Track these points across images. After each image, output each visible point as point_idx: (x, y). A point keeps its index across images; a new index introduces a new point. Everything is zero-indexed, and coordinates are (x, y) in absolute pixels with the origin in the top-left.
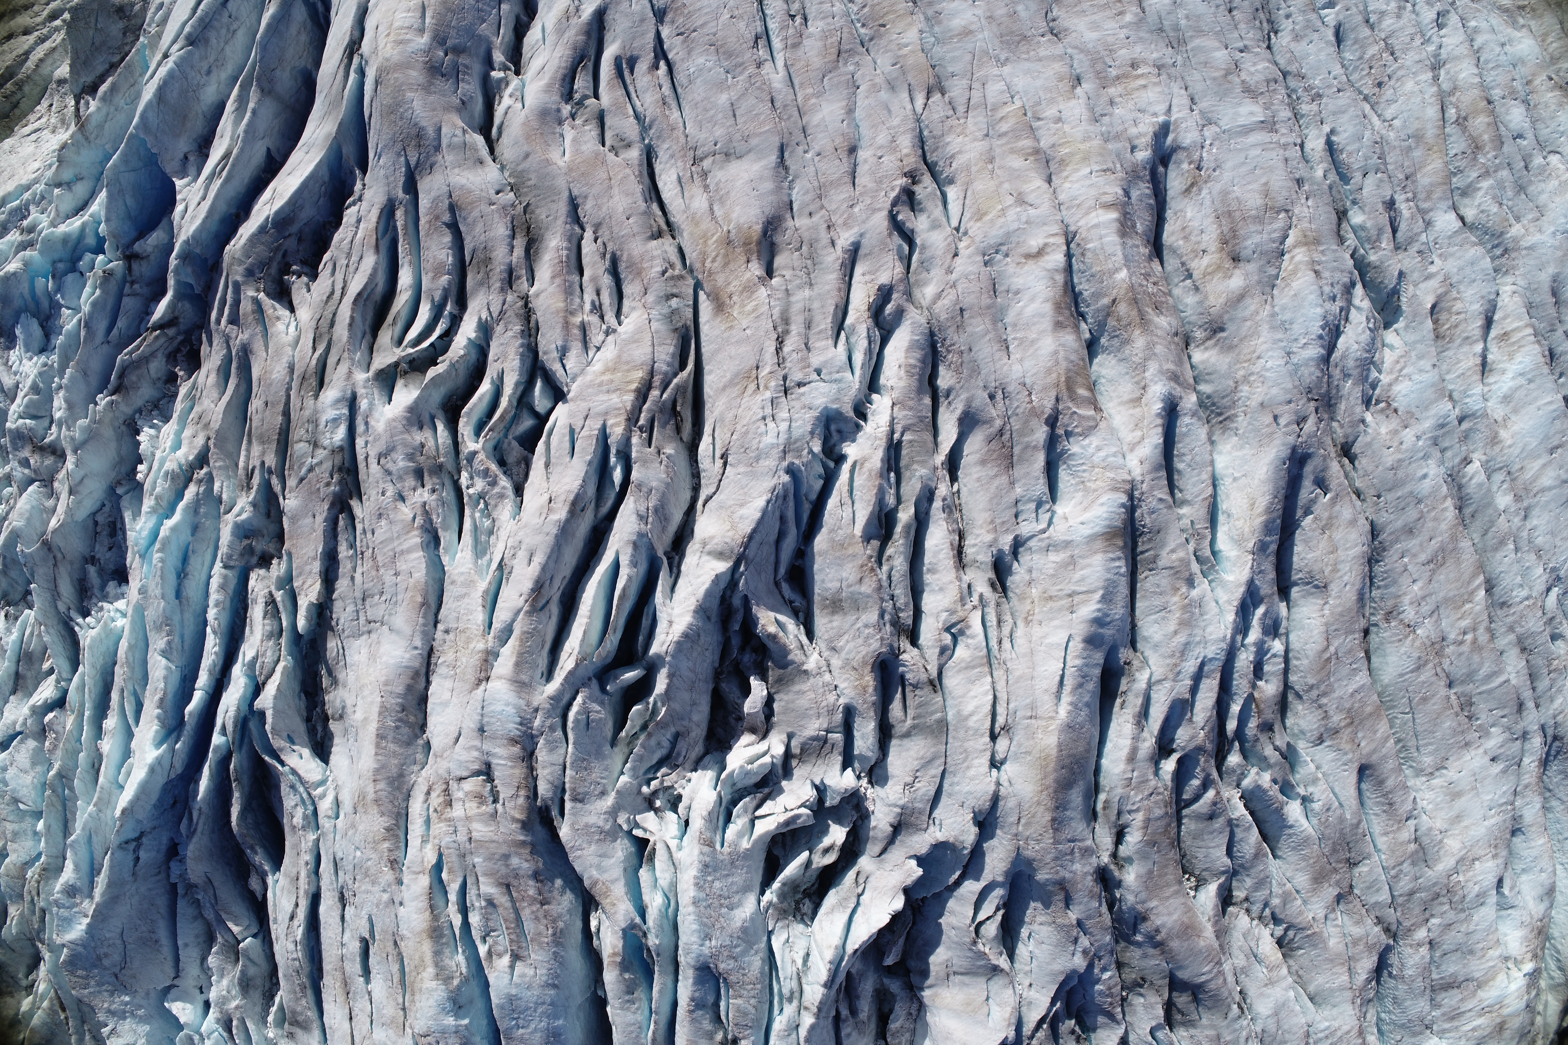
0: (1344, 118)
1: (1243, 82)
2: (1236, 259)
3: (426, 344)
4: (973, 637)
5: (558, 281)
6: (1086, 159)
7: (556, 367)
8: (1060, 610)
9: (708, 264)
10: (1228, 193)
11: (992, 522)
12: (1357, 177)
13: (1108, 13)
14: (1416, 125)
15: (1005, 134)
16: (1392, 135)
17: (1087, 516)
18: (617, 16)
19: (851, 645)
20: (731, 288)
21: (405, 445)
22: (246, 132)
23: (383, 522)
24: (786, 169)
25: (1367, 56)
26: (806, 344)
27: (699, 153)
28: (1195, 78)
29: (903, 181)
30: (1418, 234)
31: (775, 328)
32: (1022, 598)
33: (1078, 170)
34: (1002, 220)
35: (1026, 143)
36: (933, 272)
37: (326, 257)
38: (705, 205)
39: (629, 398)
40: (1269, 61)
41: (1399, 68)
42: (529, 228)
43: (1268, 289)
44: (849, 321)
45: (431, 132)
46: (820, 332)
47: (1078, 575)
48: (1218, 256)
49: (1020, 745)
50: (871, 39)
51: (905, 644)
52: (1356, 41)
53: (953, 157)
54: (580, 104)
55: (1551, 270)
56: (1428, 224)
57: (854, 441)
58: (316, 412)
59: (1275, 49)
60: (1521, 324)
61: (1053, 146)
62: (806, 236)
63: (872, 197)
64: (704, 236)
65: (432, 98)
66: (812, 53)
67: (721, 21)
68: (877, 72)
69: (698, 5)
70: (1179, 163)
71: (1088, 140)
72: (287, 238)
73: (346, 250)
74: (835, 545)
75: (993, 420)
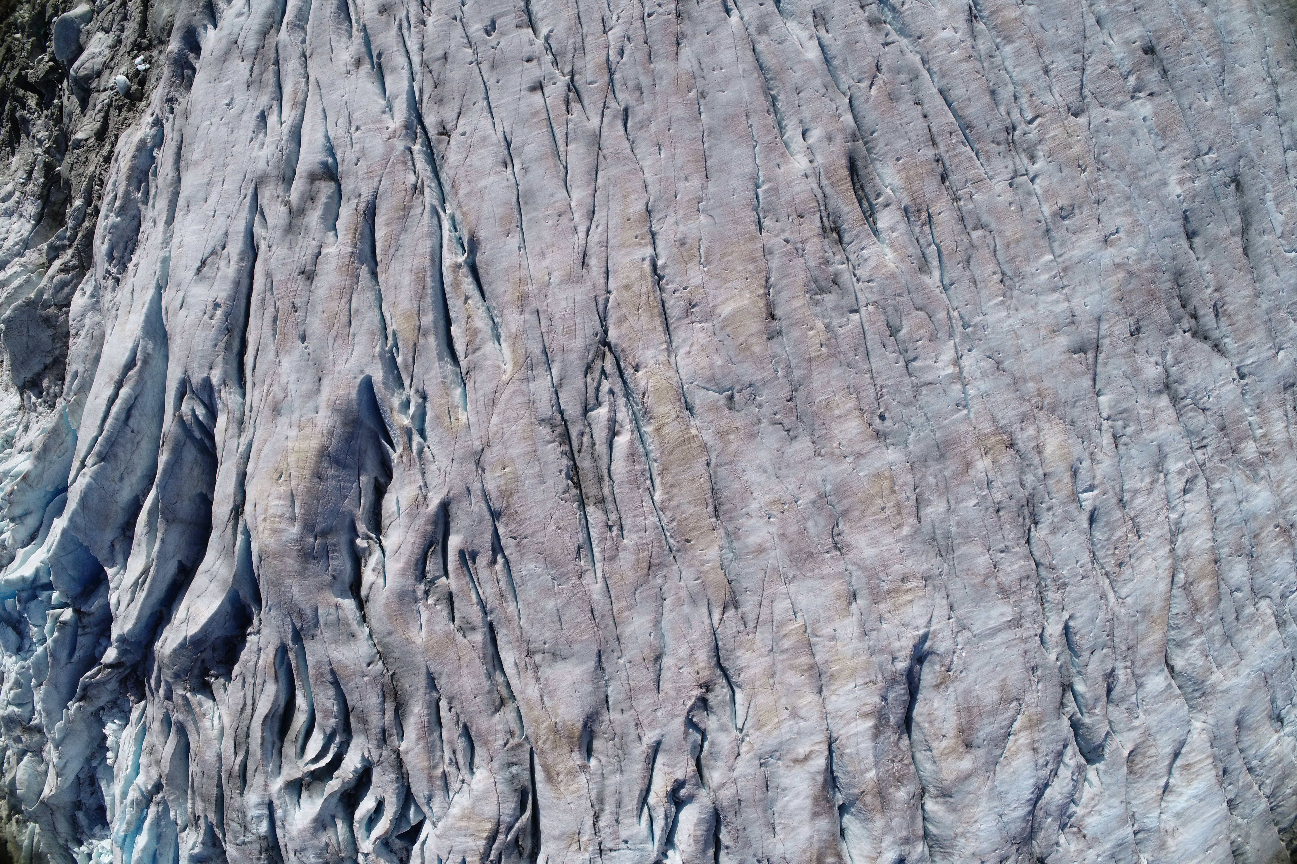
0: (1083, 604)
1: (999, 583)
2: (969, 746)
3: (323, 763)
5: (422, 743)
6: (853, 674)
7: (425, 809)
9: (540, 741)
10: (971, 692)
12: (1086, 654)
13: (888, 527)
14: (1146, 601)
15: (785, 651)
16: (1122, 610)
18: (459, 512)
20: (559, 769)
21: (314, 848)
22: (158, 557)
24: (603, 670)
25: (1114, 538)
26: (617, 820)
27: (531, 647)
28: (957, 587)
29: (697, 692)
30: (1130, 696)
31: (592, 806)
33: (843, 685)
34: (777, 732)
35: (804, 660)
36: (719, 763)
37: (237, 669)
38: (537, 695)
39: (482, 843)
40: (1026, 558)
41: (1142, 546)
42: (396, 694)
43: (992, 767)
44: (652, 800)
45: (309, 613)
46: (628, 811)
48: (954, 741)
50: (678, 551)
52: (1107, 524)
53: (741, 669)
54: (432, 582)
55: (1239, 707)
56: (1139, 686)
58: (242, 806)
59: (1032, 541)
60: (1203, 756)
61: (826, 662)
62: (618, 730)
63: (673, 704)
64: (536, 721)
65: (307, 582)
66: (627, 567)
67: (548, 531)
68: (682, 583)
69: (528, 514)
70: (933, 664)
71: (856, 655)
72: (202, 652)
73: (252, 671)
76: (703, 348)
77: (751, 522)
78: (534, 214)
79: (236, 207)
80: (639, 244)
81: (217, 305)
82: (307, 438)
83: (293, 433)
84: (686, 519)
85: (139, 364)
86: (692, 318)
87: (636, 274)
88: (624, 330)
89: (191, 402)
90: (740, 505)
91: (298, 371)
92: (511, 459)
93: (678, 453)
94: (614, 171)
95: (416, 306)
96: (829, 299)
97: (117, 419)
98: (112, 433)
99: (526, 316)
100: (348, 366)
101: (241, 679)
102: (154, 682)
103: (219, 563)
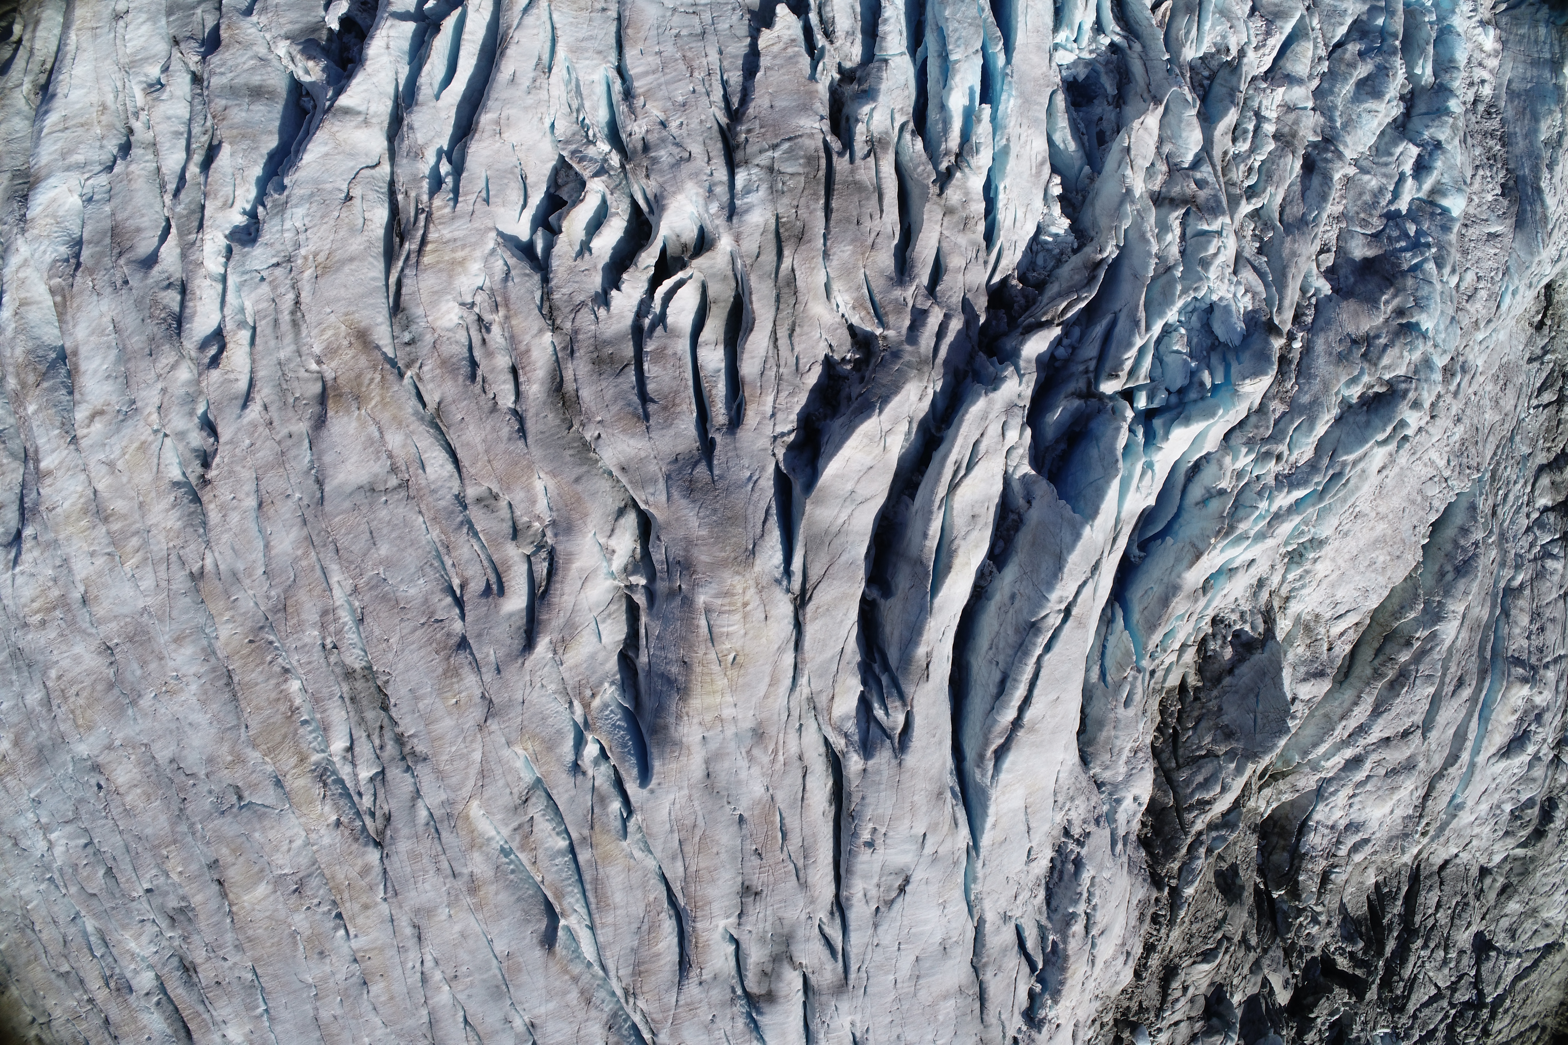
4: (141, 82)
5: (522, 347)
6: (68, 518)
7: (512, 261)
8: (75, 117)
9: (378, 377)
11: (130, 181)
13: (69, 676)
15: (134, 534)
17: (52, 194)
18: (509, 641)
19: (241, 60)
20: (351, 353)
23: (680, 99)
24: (317, 481)
26: (275, 304)
27: (403, 493)
29: (211, 475)
31: (304, 316)
32: (111, 126)
33: (73, 504)
34: (124, 444)
35: (115, 527)
36: (182, 391)
37: (812, 379)
38: (388, 437)
39: (432, 236)
42: (563, 404)
44: (245, 337)
45: (677, 495)
46: (265, 317)
47: (59, 144)
49: (107, 6)
50: (262, 628)
51: (198, 68)
53: (174, 506)
54: (540, 547)
57: (236, 227)
58: (774, 201)
61: (94, 528)
62: (290, 413)
63: (234, 456)
64: (385, 405)
65: (681, 533)
66: (308, 605)
67: (398, 636)
68: (251, 592)
69: (423, 652)
70: (6, 533)
71: (68, 539)
72: (861, 395)
73: (784, 385)
74: (254, 138)
75: (127, 264)
76: (276, 849)
77: (193, 670)
78: (485, 976)
79: (868, 957)
80: (365, 951)
81: (870, 844)
82: (708, 709)
83: (728, 712)
84: (257, 666)
85: (989, 753)
86: (296, 878)
87: (360, 920)
88: (360, 862)
89: (891, 725)
90: (208, 686)
91: (739, 782)
92: (450, 714)
93: (278, 738)
94: (410, 1023)
95: (601, 871)
96: (173, 903)
97: (1015, 680)
98: (1020, 662)
99: (466, 871)
100: (671, 797)
101: (804, 367)
102: (956, 325)
103: (840, 521)
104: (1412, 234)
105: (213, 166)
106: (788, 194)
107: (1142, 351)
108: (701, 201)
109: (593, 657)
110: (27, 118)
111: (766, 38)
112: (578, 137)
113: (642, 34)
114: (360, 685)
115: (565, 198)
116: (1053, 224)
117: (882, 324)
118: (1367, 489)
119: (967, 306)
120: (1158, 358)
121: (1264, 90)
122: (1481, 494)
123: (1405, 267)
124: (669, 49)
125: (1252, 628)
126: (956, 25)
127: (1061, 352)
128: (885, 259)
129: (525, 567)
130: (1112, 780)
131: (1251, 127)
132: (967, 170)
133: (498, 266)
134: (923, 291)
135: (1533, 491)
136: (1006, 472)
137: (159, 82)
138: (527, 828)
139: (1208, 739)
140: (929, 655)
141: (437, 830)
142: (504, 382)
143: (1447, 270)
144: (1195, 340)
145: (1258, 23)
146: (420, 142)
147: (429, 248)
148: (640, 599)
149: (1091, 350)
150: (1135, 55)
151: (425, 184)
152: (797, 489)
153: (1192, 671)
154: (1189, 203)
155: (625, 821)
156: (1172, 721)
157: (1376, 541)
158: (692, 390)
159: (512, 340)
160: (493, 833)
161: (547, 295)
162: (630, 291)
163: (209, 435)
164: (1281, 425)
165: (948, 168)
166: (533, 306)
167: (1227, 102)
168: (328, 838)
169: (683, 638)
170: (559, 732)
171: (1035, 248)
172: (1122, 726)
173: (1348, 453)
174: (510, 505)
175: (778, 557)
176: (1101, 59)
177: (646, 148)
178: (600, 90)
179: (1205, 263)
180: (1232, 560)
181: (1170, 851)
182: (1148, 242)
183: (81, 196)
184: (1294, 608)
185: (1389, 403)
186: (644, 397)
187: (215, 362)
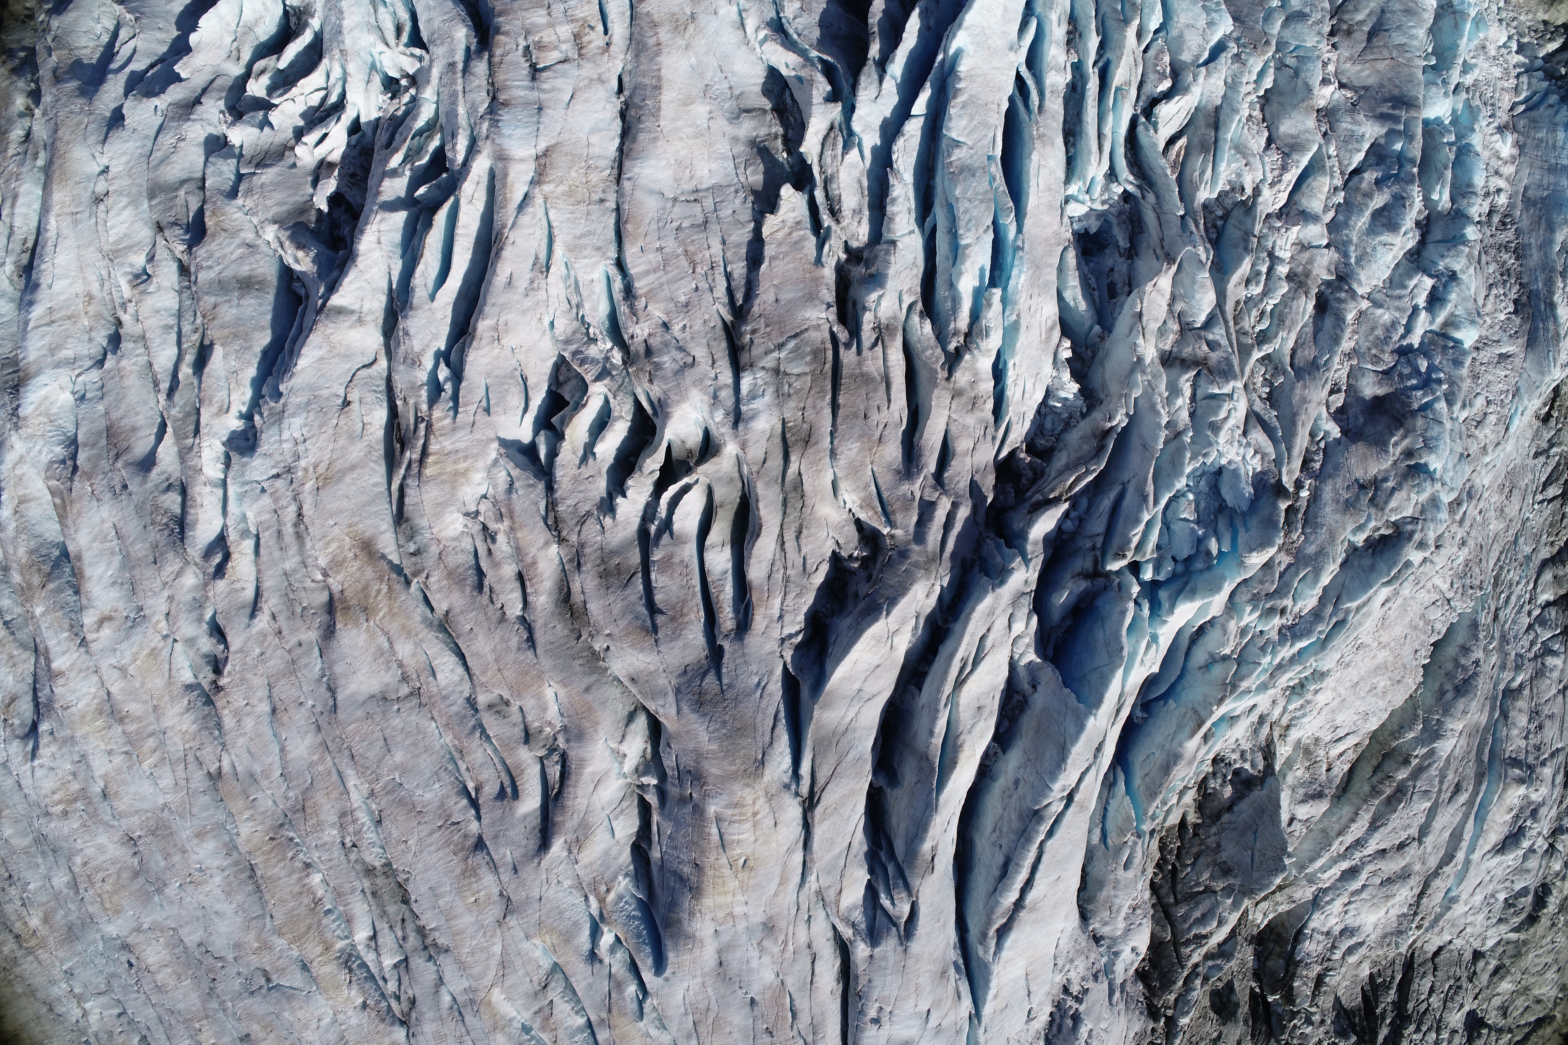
3: (673, 489)
4: (126, 273)
5: (529, 560)
6: (83, 717)
7: (516, 472)
8: (61, 309)
9: (385, 588)
11: (122, 377)
13: (94, 863)
15: (150, 735)
17: (43, 392)
18: (524, 842)
19: (228, 250)
20: (356, 564)
22: (939, 709)
23: (683, 299)
24: (329, 689)
26: (278, 516)
27: (415, 701)
28: (21, 806)
29: (224, 681)
31: (307, 529)
32: (99, 316)
33: (87, 705)
34: (134, 650)
35: (131, 729)
36: (189, 597)
37: (820, 578)
38: (398, 647)
39: (433, 447)
42: (571, 615)
44: (251, 543)
45: (687, 709)
46: (268, 528)
47: (47, 339)
49: (85, 189)
50: (282, 825)
51: (185, 258)
53: (188, 710)
54: (552, 750)
57: (234, 432)
58: (780, 406)
61: (110, 728)
62: (299, 623)
63: (245, 664)
64: (393, 615)
65: (692, 745)
66: (326, 807)
67: (415, 838)
68: (269, 792)
69: (441, 854)
70: (22, 725)
71: (85, 737)
72: (868, 595)
73: (791, 586)
74: (246, 337)
75: (125, 467)
76: (306, 1027)
77: (216, 863)
81: (876, 1021)
82: (720, 907)
83: (738, 910)
84: (279, 861)
85: (991, 932)
88: (387, 1041)
89: (897, 913)
90: (231, 878)
91: (750, 971)
92: (470, 911)
93: (303, 929)
97: (1019, 865)
98: (1024, 848)
100: (686, 984)
101: (811, 567)
102: (964, 513)
103: (848, 719)
104: (1423, 370)
105: (206, 370)
106: (794, 397)
107: (1149, 524)
108: (706, 408)
109: (606, 853)
110: (12, 300)
111: (771, 224)
112: (578, 336)
113: (642, 230)
114: (380, 881)
115: (567, 398)
116: (1062, 389)
117: (890, 523)
118: (1370, 624)
119: (974, 488)
120: (1166, 525)
121: (1279, 229)
122: (1483, 609)
123: (1416, 406)
124: (671, 244)
125: (1252, 766)
126: (967, 204)
127: (1069, 525)
128: (893, 451)
129: (538, 767)
130: (1111, 934)
131: (1264, 269)
132: (976, 352)
133: (502, 477)
134: (931, 481)
135: (1535, 588)
136: (1011, 658)
137: (145, 271)
138: (547, 1011)
139: (1206, 876)
140: (934, 849)
141: (460, 1013)
142: (512, 591)
143: (1457, 407)
144: (1203, 505)
145: (1274, 157)
146: (416, 349)
147: (430, 459)
148: (652, 798)
149: (1098, 526)
150: (1149, 206)
151: (424, 393)
152: (805, 692)
153: (1192, 810)
154: (1199, 364)
155: (641, 1003)
156: (1172, 858)
157: (1378, 668)
158: (699, 595)
159: (519, 552)
160: (515, 1014)
161: (552, 505)
162: (636, 496)
163: (219, 642)
164: (1287, 577)
165: (957, 348)
166: (538, 519)
167: (1240, 250)
168: (355, 1019)
169: (696, 844)
170: (576, 924)
171: (1043, 411)
172: (1121, 886)
173: (1352, 600)
174: (521, 708)
175: (787, 761)
176: (1113, 210)
177: (649, 352)
178: (600, 288)
179: (1216, 428)
180: (1234, 709)
181: (1167, 984)
182: (1158, 413)
183: (73, 393)
184: (1294, 735)
185: (1394, 546)
186: (653, 609)
187: (220, 571)
